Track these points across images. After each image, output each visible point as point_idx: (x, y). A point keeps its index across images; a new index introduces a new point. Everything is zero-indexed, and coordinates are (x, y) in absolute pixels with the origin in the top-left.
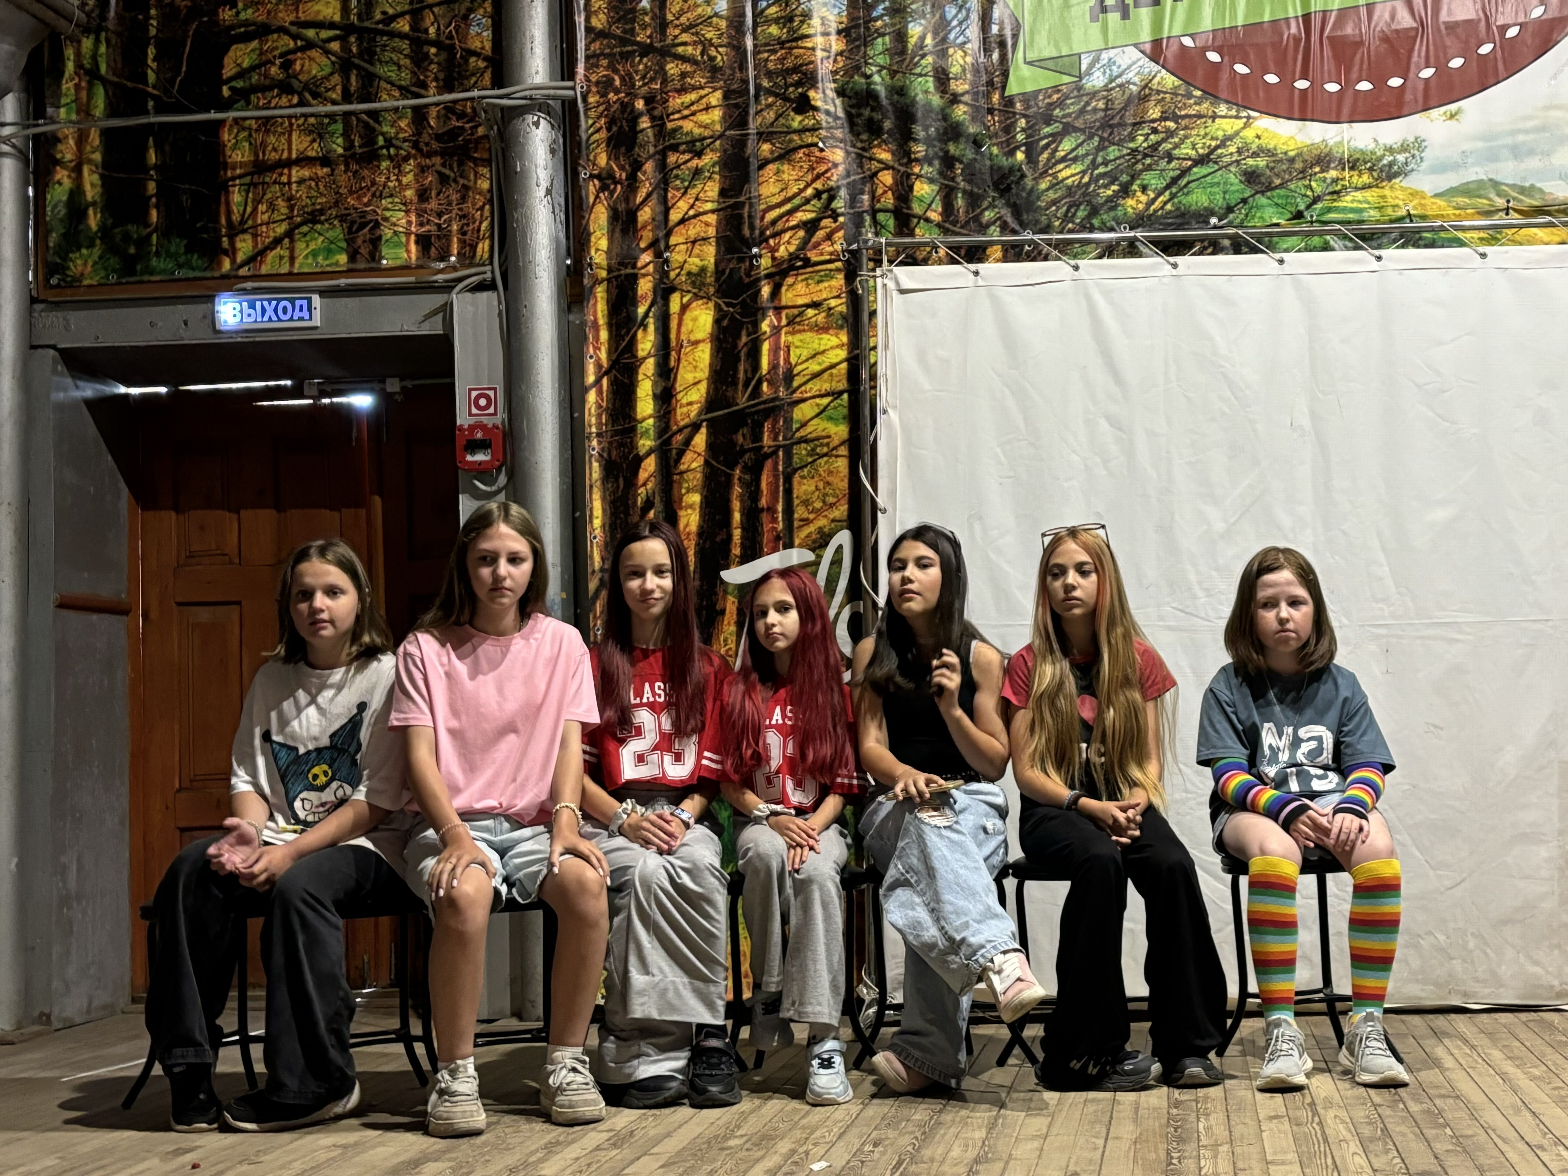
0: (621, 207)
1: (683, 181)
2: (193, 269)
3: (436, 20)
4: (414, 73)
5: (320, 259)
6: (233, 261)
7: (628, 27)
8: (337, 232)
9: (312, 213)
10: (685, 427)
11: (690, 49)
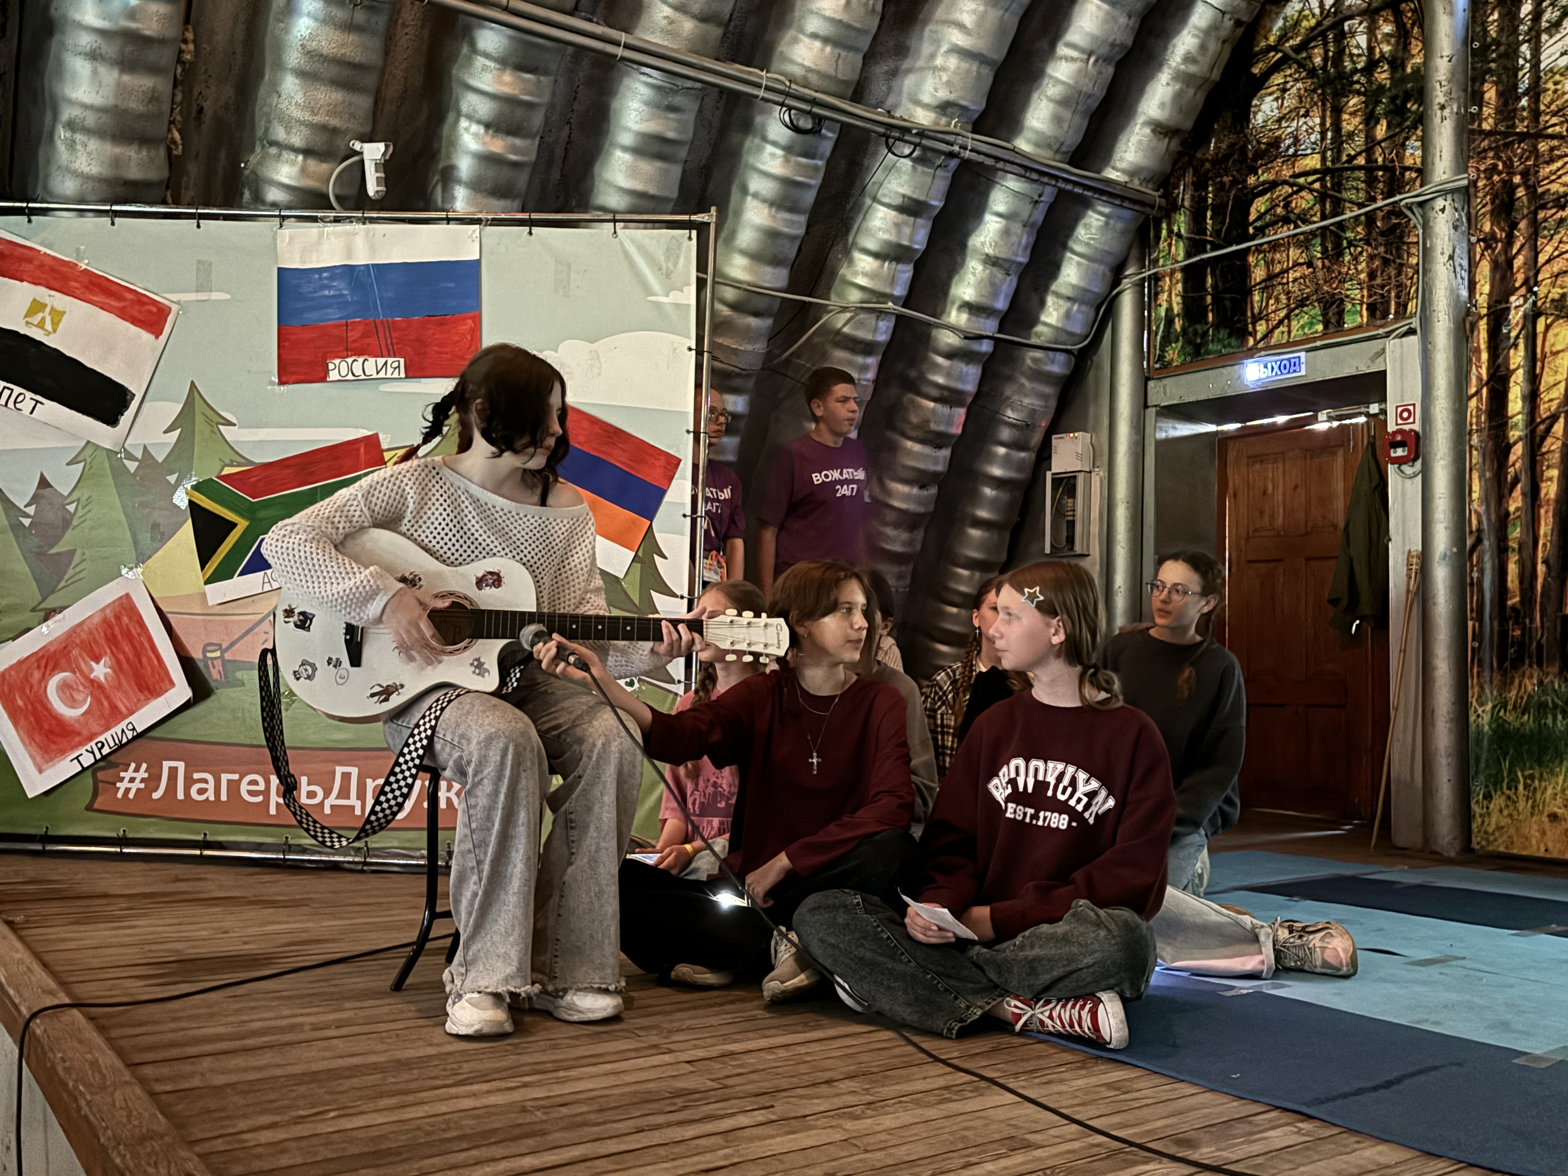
0: (1502, 259)
1: (1549, 230)
2: (1232, 347)
3: (1383, 152)
4: (1368, 192)
5: (1306, 330)
6: (1255, 339)
7: (1510, 123)
8: (1317, 311)
9: (1301, 301)
10: (1547, 418)
11: (1558, 129)
